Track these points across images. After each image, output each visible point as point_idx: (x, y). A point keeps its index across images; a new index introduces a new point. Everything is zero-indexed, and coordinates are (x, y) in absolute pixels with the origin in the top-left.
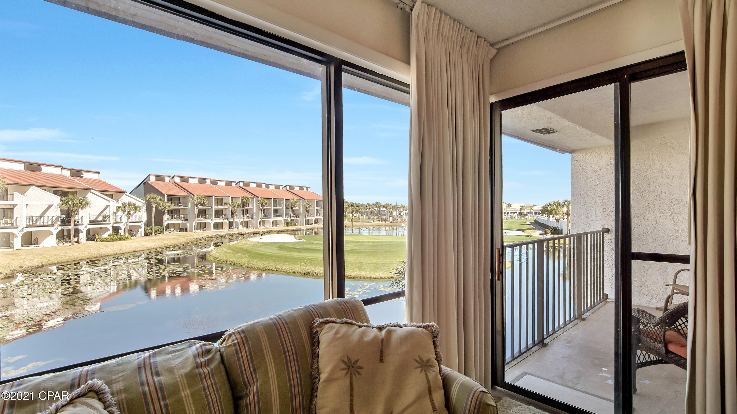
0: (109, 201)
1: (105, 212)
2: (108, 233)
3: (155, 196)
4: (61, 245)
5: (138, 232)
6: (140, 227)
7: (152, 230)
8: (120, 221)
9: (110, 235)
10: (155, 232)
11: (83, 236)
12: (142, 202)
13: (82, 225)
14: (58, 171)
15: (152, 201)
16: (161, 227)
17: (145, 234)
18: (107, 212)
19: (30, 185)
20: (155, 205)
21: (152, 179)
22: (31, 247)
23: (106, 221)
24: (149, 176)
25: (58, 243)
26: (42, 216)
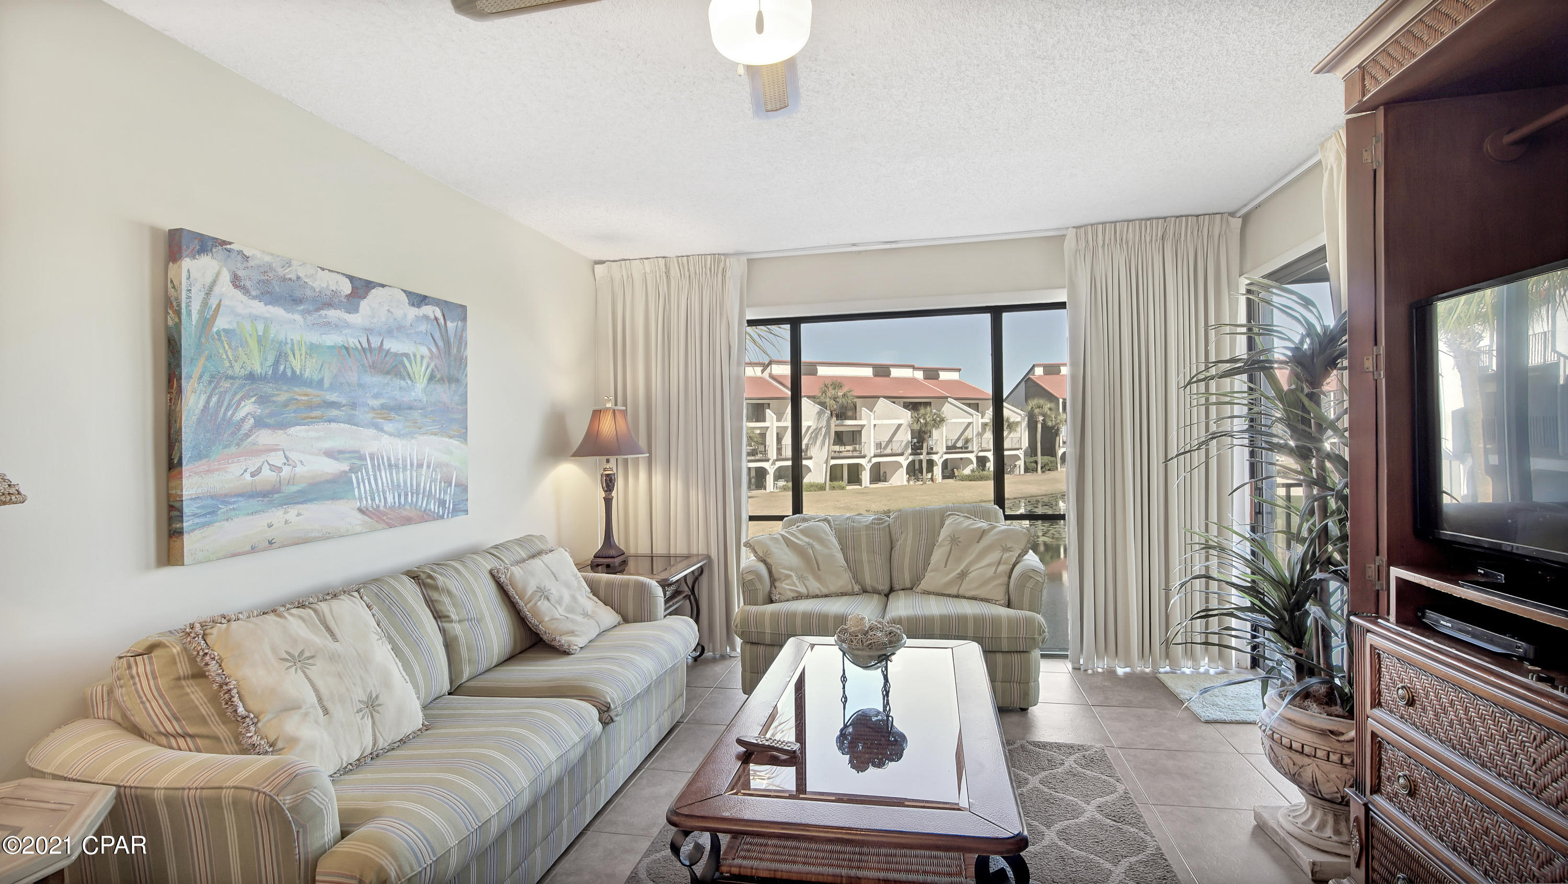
0: (972, 415)
1: (966, 434)
2: (970, 467)
3: (1042, 402)
4: (911, 483)
5: (1016, 466)
6: (1017, 458)
7: (1036, 462)
8: (987, 448)
9: (973, 471)
10: (1042, 468)
11: (938, 470)
12: (1021, 415)
13: (936, 453)
14: (907, 373)
15: (1037, 411)
16: (1053, 459)
17: (1027, 470)
18: (968, 434)
19: (878, 397)
20: (1041, 418)
21: (1039, 371)
22: (880, 485)
23: (967, 448)
24: (1034, 366)
25: (908, 481)
26: (890, 441)
